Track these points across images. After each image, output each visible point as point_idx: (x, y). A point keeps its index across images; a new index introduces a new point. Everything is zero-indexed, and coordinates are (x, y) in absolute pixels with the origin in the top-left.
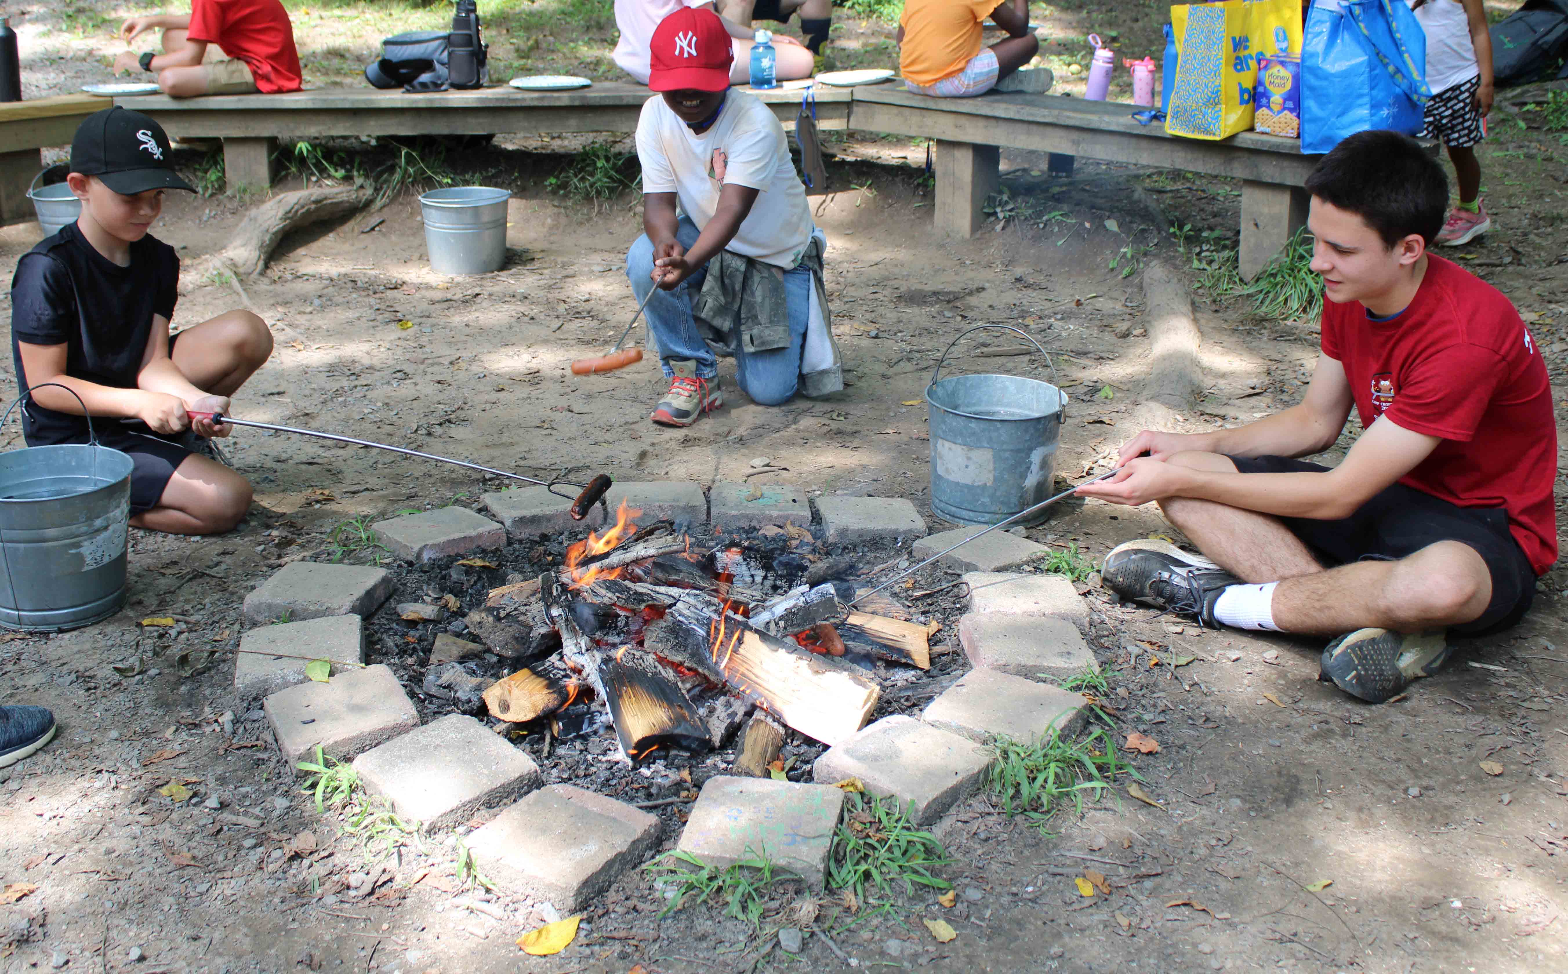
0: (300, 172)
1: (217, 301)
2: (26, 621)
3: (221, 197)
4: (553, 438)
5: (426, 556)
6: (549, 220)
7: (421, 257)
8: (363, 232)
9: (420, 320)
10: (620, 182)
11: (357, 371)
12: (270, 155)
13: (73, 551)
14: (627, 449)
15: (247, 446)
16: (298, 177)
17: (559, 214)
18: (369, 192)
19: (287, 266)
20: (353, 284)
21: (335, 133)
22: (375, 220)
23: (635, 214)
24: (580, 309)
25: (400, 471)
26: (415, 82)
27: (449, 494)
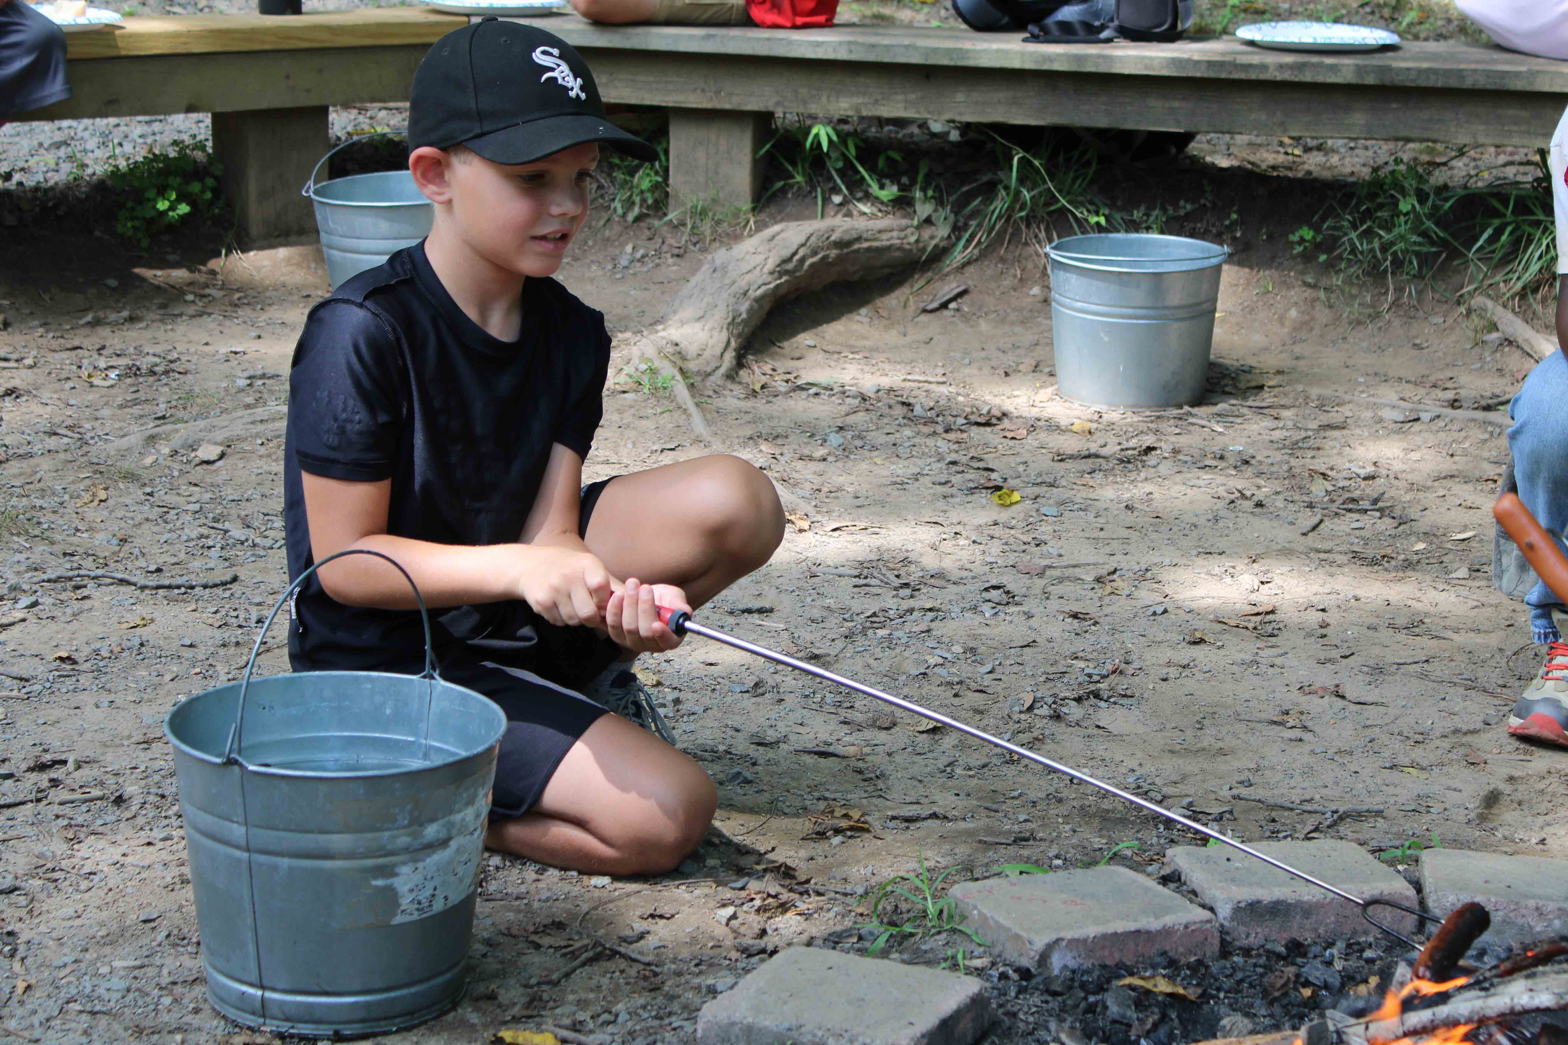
0: (812, 185)
1: (644, 422)
2: (276, 1011)
3: (656, 223)
4: (1307, 748)
5: (1057, 962)
6: (1293, 313)
7: (1036, 368)
8: (925, 311)
9: (1037, 490)
10: (1444, 243)
11: (912, 580)
12: (755, 150)
13: (380, 882)
14: (1457, 784)
15: (699, 709)
16: (806, 195)
17: (1315, 300)
18: (942, 231)
19: (777, 364)
20: (905, 409)
21: (886, 111)
22: (949, 288)
23: (1469, 312)
24: (1356, 494)
25: (999, 786)
26: (1050, 21)
27: (1098, 842)
